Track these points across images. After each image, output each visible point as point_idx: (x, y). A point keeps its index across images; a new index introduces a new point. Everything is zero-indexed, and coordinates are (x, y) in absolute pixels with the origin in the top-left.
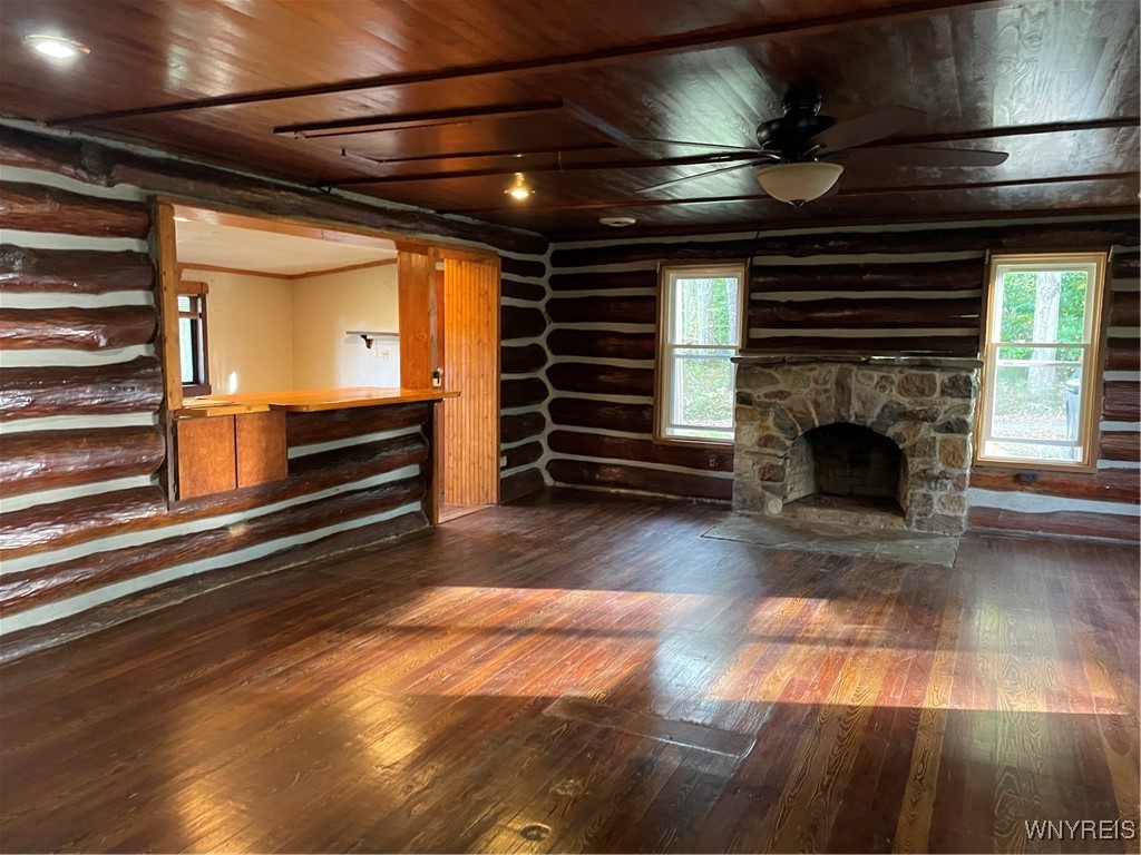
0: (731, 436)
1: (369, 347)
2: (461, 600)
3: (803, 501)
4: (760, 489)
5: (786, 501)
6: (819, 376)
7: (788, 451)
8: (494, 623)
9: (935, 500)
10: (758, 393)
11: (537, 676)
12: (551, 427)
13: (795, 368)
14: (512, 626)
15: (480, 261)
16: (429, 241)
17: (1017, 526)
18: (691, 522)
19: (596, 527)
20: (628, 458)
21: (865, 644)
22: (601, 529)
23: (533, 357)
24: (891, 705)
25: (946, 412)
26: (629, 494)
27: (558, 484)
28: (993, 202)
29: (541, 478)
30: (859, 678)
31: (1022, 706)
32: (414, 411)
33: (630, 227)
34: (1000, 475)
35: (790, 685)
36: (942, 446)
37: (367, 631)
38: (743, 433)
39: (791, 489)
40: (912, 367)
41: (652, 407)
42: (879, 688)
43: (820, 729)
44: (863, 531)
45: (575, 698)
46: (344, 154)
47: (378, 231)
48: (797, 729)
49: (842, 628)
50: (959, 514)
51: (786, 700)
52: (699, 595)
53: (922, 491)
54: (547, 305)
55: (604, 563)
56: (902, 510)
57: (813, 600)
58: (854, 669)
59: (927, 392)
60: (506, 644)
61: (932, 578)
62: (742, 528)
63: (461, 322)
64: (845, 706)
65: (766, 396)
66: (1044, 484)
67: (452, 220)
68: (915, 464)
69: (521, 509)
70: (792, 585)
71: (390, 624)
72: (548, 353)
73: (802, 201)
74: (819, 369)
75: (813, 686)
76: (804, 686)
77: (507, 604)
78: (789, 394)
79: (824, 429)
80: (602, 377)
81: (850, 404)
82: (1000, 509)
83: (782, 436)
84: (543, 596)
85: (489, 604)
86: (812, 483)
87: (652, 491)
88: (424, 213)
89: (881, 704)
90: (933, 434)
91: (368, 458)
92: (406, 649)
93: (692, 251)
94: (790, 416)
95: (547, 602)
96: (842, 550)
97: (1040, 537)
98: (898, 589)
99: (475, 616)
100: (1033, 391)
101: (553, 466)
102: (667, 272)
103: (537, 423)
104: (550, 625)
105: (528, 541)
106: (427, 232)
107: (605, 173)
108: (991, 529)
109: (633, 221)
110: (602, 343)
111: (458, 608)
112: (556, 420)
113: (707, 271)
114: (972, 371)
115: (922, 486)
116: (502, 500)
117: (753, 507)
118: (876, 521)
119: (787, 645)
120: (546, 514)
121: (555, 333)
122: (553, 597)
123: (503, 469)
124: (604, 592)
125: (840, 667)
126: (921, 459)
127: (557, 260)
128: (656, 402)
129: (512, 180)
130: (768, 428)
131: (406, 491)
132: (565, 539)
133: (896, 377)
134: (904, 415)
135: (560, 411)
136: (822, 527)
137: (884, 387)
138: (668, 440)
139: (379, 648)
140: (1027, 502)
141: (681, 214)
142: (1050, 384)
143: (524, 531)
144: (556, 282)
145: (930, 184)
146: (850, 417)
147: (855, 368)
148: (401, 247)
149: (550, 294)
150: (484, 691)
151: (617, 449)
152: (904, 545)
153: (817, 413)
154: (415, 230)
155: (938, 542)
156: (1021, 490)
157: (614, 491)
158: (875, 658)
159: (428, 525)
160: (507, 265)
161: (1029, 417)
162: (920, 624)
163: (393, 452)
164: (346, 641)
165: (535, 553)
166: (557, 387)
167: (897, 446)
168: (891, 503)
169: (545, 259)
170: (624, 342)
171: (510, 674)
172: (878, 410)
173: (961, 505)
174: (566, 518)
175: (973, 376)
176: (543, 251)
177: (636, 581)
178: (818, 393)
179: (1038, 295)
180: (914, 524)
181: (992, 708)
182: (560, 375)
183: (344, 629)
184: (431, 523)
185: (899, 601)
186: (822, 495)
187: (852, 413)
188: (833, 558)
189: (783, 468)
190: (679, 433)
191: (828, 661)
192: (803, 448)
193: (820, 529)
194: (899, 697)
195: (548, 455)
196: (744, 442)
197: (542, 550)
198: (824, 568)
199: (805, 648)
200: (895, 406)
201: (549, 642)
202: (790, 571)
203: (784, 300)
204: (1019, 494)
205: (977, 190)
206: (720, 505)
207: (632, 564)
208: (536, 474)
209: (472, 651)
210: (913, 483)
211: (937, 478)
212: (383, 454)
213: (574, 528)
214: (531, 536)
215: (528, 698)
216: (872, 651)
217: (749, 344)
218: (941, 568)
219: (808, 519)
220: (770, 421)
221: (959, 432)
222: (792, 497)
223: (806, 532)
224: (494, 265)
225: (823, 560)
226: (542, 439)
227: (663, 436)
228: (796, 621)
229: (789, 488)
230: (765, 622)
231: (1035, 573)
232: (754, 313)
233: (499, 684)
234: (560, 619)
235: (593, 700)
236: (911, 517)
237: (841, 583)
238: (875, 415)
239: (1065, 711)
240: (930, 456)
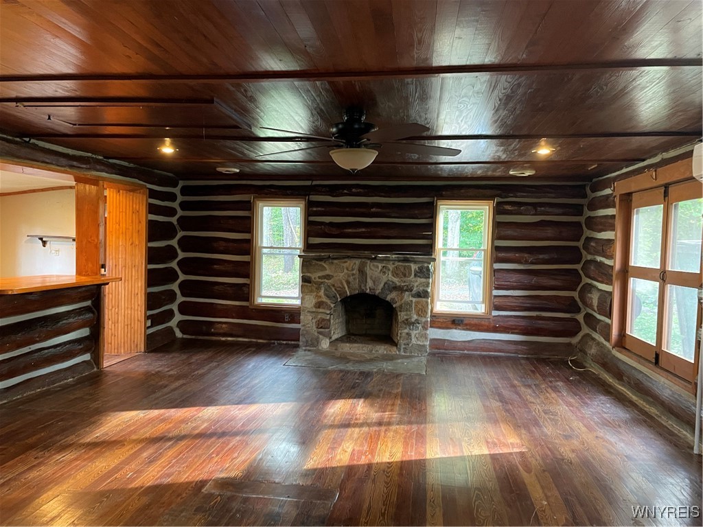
0: (298, 302)
1: (44, 246)
2: (130, 420)
3: (341, 340)
4: (316, 334)
5: (331, 340)
6: (349, 265)
7: (332, 310)
8: (157, 434)
9: (413, 336)
10: (315, 276)
11: (194, 467)
12: (180, 299)
13: (335, 261)
14: (171, 435)
15: (133, 191)
16: (99, 177)
17: (454, 348)
18: (276, 356)
19: (215, 364)
20: (233, 318)
21: (389, 424)
22: (218, 365)
23: (169, 253)
24: (410, 459)
25: (417, 286)
26: (233, 341)
27: (185, 336)
28: (440, 172)
29: (173, 333)
30: (390, 445)
31: (476, 452)
32: (86, 291)
33: (236, 174)
34: (445, 320)
35: (353, 454)
36: (416, 305)
37: (64, 448)
38: (306, 300)
39: (334, 333)
40: (399, 261)
41: (249, 285)
42: (401, 449)
43: (374, 478)
44: (375, 356)
45: (222, 478)
46: (49, 118)
47: (63, 169)
48: (362, 481)
49: (375, 416)
50: (426, 343)
51: (352, 463)
52: (289, 403)
53: (406, 331)
54: (178, 220)
55: (225, 387)
56: (394, 342)
57: (355, 400)
58: (385, 440)
59: (407, 275)
60: (169, 448)
61: (417, 381)
62: (307, 358)
63: (119, 230)
64: (385, 463)
65: (319, 277)
66: (466, 325)
67: (115, 164)
68: (402, 316)
69: (161, 354)
70: (343, 391)
71: (81, 442)
72: (179, 251)
73: (356, 170)
74: (349, 262)
75: (366, 452)
76: (361, 453)
77: (164, 420)
78: (333, 276)
79: (352, 297)
80: (215, 266)
81: (366, 282)
82: (445, 340)
83: (328, 302)
84: (188, 413)
85: (151, 421)
86: (345, 329)
87: (249, 338)
88: (96, 158)
89: (404, 459)
90: (411, 299)
91: (53, 325)
92: (95, 459)
93: (273, 190)
94: (334, 290)
95: (192, 417)
96: (366, 368)
97: (466, 354)
98: (400, 389)
99: (141, 431)
100: (448, 272)
101: (181, 325)
102: (258, 202)
103: (171, 296)
104: (197, 432)
105: (170, 376)
106: (98, 171)
107: (229, 143)
108: (441, 351)
109: (238, 171)
110: (215, 245)
111: (129, 426)
112: (183, 295)
113: (282, 202)
114: (430, 264)
115: (406, 328)
116: (148, 348)
117: (313, 345)
118: (382, 349)
119: (346, 429)
120: (178, 358)
121: (184, 237)
122: (195, 413)
123: (148, 328)
124: (229, 406)
125: (379, 439)
126: (405, 313)
127: (185, 191)
128: (251, 282)
129: (163, 143)
130: (320, 297)
131: (80, 347)
132: (196, 373)
133: (391, 267)
134: (396, 288)
135: (186, 288)
136: (352, 354)
137: (384, 273)
138: (258, 305)
139: (76, 459)
140: (459, 335)
141: (268, 168)
142: (456, 268)
143: (167, 370)
144: (184, 206)
145: (411, 161)
146: (366, 289)
147: (369, 262)
148: (78, 180)
149: (180, 213)
150: (158, 482)
151: (226, 312)
152: (399, 363)
153: (349, 287)
154: (89, 169)
155: (416, 360)
156: (456, 329)
157: (223, 339)
158: (396, 432)
159: (95, 369)
160: (153, 194)
161: (447, 286)
162: (415, 409)
163: (71, 320)
164: (49, 457)
165: (177, 384)
166: (185, 273)
167: (392, 306)
168: (387, 338)
169: (177, 191)
170: (231, 244)
171: (175, 468)
172: (382, 285)
173: (426, 338)
174: (194, 359)
175: (430, 266)
176: (175, 186)
177: (248, 397)
178: (349, 276)
179: (450, 220)
180: (402, 351)
181: (461, 454)
182: (186, 265)
183: (46, 448)
184: (98, 368)
185: (402, 397)
186: (351, 336)
187: (368, 287)
188: (362, 373)
189: (329, 320)
190: (264, 301)
191: (371, 436)
192: (340, 308)
193: (351, 356)
194: (413, 454)
195: (178, 317)
196: (307, 305)
197: (181, 382)
198: (357, 379)
199: (357, 430)
200: (391, 283)
201: (198, 443)
202: (339, 383)
203: (327, 221)
204: (454, 331)
205: (433, 166)
206: (291, 344)
207: (244, 386)
208: (170, 330)
209: (145, 455)
210: (401, 327)
211: (413, 324)
212: (64, 322)
213: (201, 365)
214: (171, 373)
215: (192, 482)
216: (394, 427)
217: (308, 247)
218: (420, 375)
219: (344, 350)
220: (322, 293)
221: (424, 298)
222: (333, 338)
223: (344, 358)
224: (143, 194)
225: (356, 374)
226: (175, 307)
227: (256, 303)
228: (348, 414)
229: (332, 332)
230: (331, 416)
231: (468, 375)
232: (311, 229)
233: (169, 475)
234: (203, 427)
235: (235, 478)
236: (400, 346)
237: (369, 388)
238: (380, 288)
239: (497, 452)
240: (410, 311)
